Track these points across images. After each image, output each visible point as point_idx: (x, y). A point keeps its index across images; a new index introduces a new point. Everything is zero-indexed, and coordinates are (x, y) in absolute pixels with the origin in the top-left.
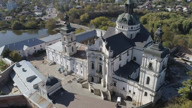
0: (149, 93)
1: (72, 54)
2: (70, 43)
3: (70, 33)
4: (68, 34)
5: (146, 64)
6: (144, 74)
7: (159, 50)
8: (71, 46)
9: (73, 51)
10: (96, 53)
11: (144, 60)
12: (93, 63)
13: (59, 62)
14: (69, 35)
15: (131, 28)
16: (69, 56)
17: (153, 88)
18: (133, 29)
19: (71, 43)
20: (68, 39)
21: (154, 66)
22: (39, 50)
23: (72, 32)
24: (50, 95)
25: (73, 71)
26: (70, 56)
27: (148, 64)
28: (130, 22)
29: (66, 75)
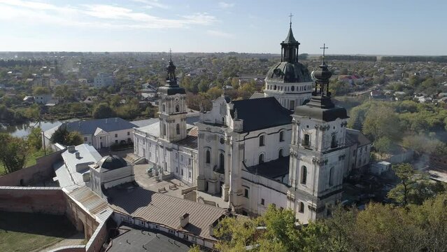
0: (307, 203)
1: (175, 139)
2: (172, 114)
3: (174, 96)
4: (170, 96)
5: (299, 138)
6: (295, 160)
7: (322, 108)
8: (174, 121)
9: (178, 133)
10: (214, 129)
11: (295, 129)
12: (209, 150)
13: (153, 160)
14: (173, 99)
15: (290, 88)
16: (169, 141)
17: (314, 191)
18: (295, 91)
19: (174, 116)
20: (170, 107)
21: (313, 139)
22: (124, 141)
23: (178, 95)
24: (106, 187)
25: (176, 174)
26: (171, 142)
27: (302, 137)
28: (288, 77)
29: (159, 181)
